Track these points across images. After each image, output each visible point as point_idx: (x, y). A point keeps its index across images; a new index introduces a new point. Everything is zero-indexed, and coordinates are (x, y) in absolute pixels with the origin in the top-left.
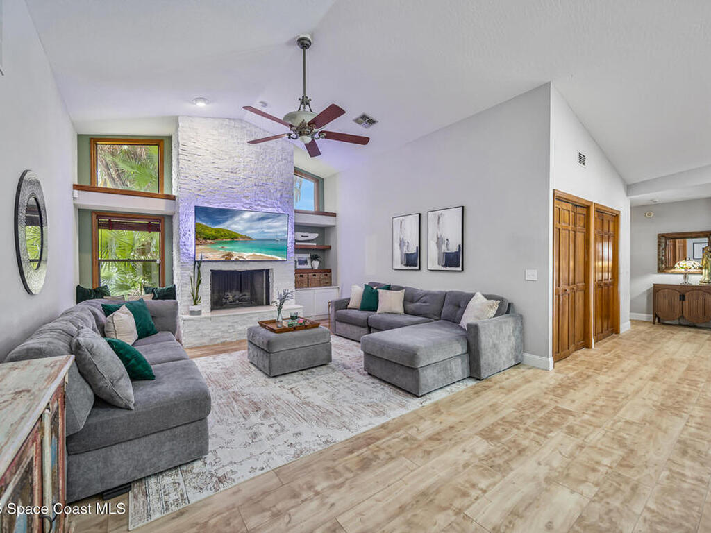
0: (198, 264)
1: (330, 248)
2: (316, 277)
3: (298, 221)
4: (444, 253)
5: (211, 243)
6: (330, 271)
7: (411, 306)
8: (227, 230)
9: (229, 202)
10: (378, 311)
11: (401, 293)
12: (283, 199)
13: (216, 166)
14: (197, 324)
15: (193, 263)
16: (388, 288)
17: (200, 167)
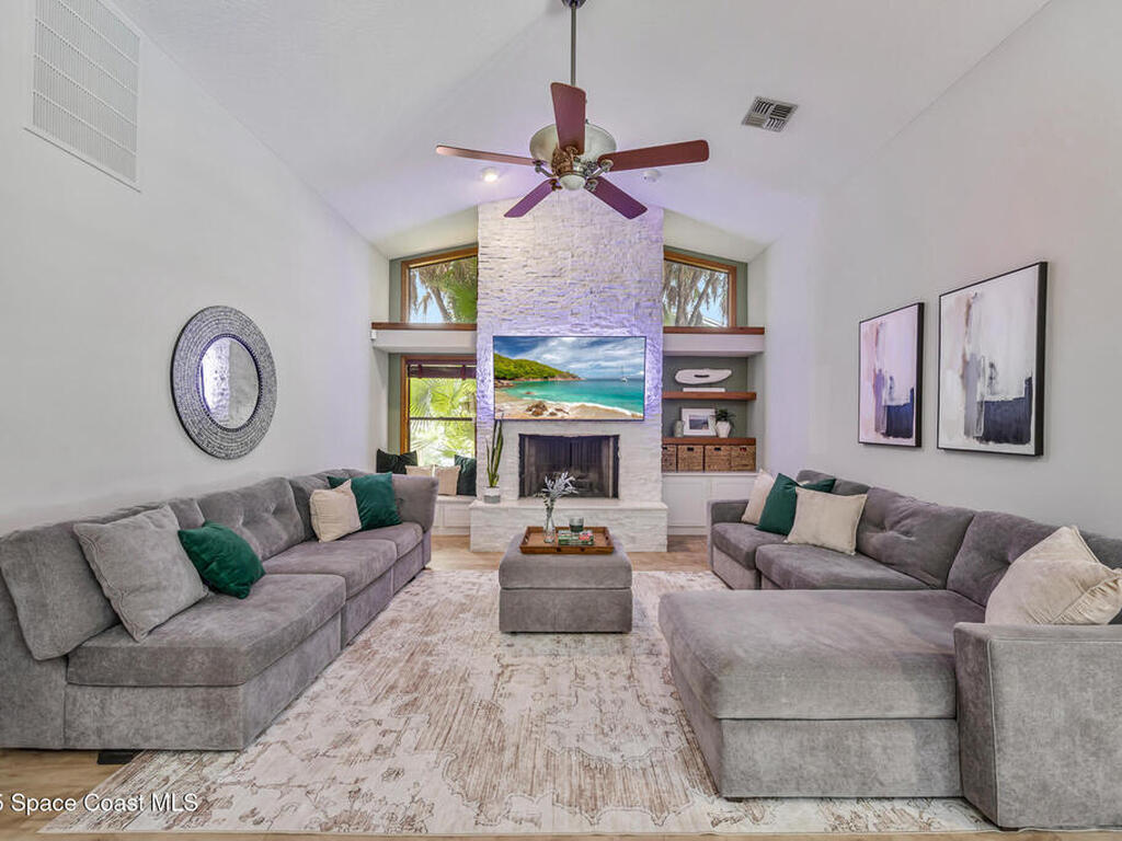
0: (499, 423)
1: (753, 397)
2: (721, 453)
3: (669, 349)
4: (981, 403)
5: (508, 386)
6: (752, 442)
7: (875, 539)
8: (537, 364)
9: (549, 324)
10: (791, 538)
11: (858, 501)
12: (640, 311)
13: (530, 270)
14: (488, 516)
15: (493, 422)
16: (829, 486)
17: (506, 275)
